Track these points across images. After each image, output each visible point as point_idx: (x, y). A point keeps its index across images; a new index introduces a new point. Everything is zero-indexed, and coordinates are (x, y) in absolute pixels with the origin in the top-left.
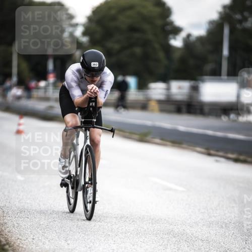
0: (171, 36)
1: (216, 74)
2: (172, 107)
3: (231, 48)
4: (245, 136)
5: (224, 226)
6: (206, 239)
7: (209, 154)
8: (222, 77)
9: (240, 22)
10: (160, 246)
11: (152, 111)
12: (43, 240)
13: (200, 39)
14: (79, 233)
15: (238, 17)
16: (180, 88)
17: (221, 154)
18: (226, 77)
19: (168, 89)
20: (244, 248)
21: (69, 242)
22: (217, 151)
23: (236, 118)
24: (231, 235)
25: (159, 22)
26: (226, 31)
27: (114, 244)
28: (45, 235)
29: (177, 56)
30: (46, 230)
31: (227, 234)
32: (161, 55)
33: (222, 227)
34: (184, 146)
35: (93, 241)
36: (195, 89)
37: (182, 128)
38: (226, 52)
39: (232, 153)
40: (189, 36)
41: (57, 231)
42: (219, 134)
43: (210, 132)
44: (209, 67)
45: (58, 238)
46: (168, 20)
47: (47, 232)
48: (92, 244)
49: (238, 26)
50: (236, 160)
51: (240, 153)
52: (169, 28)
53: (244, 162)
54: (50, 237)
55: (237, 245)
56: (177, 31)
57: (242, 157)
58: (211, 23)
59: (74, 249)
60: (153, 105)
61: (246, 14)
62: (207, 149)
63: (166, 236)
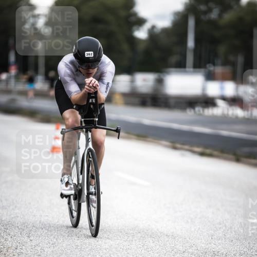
0: (135, 28)
1: (181, 65)
2: (137, 100)
3: (197, 40)
4: (213, 129)
5: (189, 221)
6: (171, 234)
7: (175, 148)
8: (187, 69)
9: (205, 13)
10: (125, 241)
11: (116, 104)
12: (5, 237)
13: (165, 31)
14: (42, 229)
15: (203, 8)
16: (144, 80)
17: (186, 147)
18: (192, 69)
19: (132, 81)
20: (210, 243)
21: (31, 238)
22: (183, 144)
23: (201, 112)
24: (197, 230)
25: (123, 13)
26: (191, 23)
27: (78, 240)
28: (8, 231)
29: (141, 47)
30: (8, 226)
31: (193, 229)
32: (125, 47)
33: (188, 222)
34: (149, 139)
35: (57, 237)
36: (160, 82)
37: (147, 121)
38: (191, 43)
39: (198, 146)
40: (153, 27)
41: (20, 227)
42: (185, 127)
43: (175, 126)
44: (174, 59)
45: (21, 234)
46: (131, 11)
47: (9, 228)
48: (55, 240)
49: (203, 17)
50: (202, 154)
51: (206, 147)
52: (133, 19)
53: (210, 155)
54: (12, 233)
55: (203, 241)
56: (141, 22)
57: (208, 151)
58: (177, 14)
59: (37, 245)
60: (118, 98)
61: (211, 5)
62: (172, 142)
63: (132, 232)
